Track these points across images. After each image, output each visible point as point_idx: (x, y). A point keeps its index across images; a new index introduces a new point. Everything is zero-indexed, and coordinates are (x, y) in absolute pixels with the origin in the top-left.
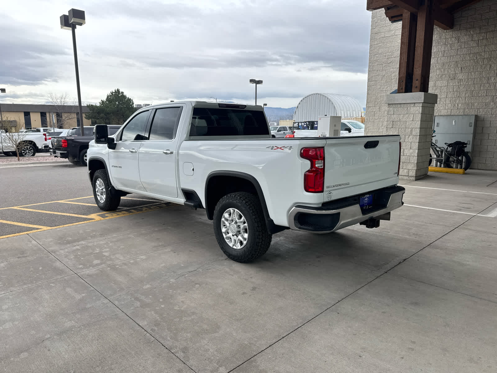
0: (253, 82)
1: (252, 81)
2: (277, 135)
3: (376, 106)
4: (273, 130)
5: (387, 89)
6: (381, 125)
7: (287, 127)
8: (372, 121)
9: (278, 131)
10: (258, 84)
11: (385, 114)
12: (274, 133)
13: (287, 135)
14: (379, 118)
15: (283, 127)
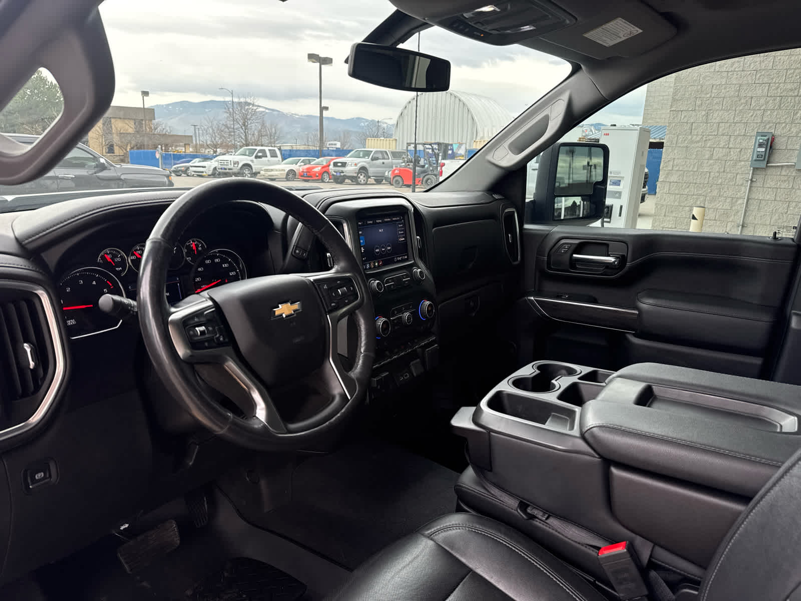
0: (314, 61)
1: (312, 57)
2: (371, 167)
3: (697, 108)
4: (361, 155)
5: (733, 69)
6: (707, 157)
7: (388, 152)
8: (685, 145)
9: (372, 160)
10: (324, 64)
11: (721, 130)
12: (365, 162)
13: (394, 168)
14: (704, 139)
15: (381, 152)
